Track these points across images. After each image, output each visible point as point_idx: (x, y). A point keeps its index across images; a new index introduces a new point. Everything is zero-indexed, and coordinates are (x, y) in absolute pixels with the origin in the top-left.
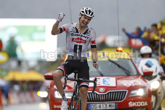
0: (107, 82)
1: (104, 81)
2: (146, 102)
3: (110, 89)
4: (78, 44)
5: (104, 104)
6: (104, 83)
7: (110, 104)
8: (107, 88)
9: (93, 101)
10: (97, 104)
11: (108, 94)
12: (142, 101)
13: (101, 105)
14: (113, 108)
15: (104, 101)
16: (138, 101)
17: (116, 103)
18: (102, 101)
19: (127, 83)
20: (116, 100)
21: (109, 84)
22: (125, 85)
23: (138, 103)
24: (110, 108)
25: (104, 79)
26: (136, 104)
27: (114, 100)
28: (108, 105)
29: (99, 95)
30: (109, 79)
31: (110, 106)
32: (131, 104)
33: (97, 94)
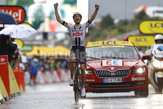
0: (116, 63)
1: (114, 62)
2: (144, 78)
3: (118, 68)
4: (78, 37)
5: (114, 79)
6: (114, 64)
7: (118, 79)
8: (116, 67)
9: (106, 76)
10: (109, 79)
11: (117, 71)
12: (141, 77)
13: (112, 79)
14: (121, 82)
15: (114, 76)
16: (138, 77)
17: (122, 78)
18: (112, 76)
19: (130, 64)
20: (123, 76)
21: (118, 65)
22: (129, 65)
23: (138, 78)
24: (118, 82)
25: (114, 61)
26: (137, 79)
27: (121, 76)
28: (117, 79)
29: (111, 72)
30: (118, 61)
31: (118, 80)
32: (133, 79)
33: (109, 71)
